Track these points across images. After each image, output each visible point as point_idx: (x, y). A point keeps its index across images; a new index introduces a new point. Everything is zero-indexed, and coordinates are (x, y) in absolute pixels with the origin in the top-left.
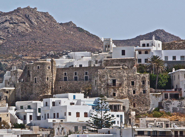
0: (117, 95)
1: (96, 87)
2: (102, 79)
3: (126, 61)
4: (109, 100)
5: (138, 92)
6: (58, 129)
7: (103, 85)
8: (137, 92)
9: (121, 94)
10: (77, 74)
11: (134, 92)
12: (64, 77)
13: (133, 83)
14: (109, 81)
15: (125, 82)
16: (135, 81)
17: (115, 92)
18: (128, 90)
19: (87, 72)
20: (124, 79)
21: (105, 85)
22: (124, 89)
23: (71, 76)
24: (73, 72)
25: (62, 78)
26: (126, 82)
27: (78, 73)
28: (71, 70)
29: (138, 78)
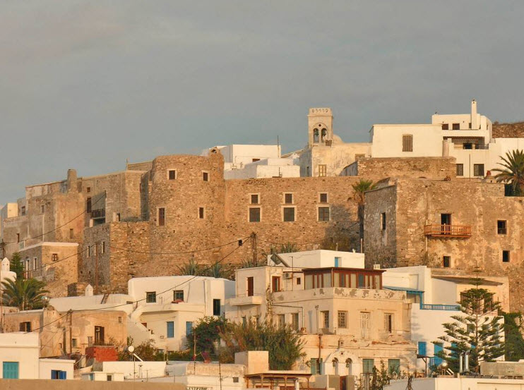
0: (455, 262)
1: (386, 235)
2: (409, 211)
3: (427, 166)
4: (451, 274)
5: (519, 255)
6: (335, 361)
7: (412, 230)
8: (515, 255)
9: (466, 261)
10: (293, 198)
11: (506, 256)
12: (250, 209)
13: (502, 226)
14: (431, 217)
15: (480, 223)
16: (508, 221)
17: (449, 255)
18: (488, 248)
19: (327, 193)
20: (477, 213)
21: (420, 231)
22: (475, 244)
23: (273, 206)
24: (281, 194)
25: (242, 211)
26: (482, 223)
27: (295, 196)
28: (272, 187)
29: (519, 213)
